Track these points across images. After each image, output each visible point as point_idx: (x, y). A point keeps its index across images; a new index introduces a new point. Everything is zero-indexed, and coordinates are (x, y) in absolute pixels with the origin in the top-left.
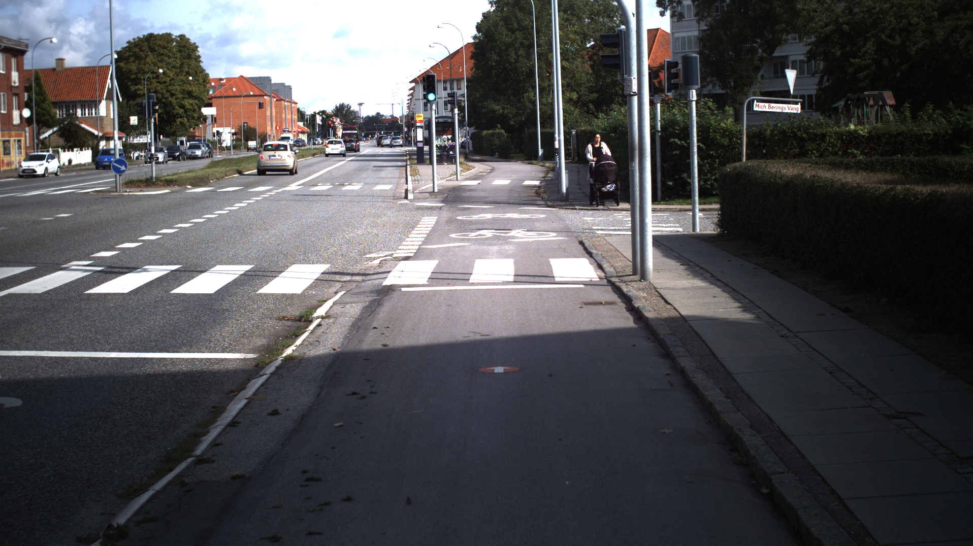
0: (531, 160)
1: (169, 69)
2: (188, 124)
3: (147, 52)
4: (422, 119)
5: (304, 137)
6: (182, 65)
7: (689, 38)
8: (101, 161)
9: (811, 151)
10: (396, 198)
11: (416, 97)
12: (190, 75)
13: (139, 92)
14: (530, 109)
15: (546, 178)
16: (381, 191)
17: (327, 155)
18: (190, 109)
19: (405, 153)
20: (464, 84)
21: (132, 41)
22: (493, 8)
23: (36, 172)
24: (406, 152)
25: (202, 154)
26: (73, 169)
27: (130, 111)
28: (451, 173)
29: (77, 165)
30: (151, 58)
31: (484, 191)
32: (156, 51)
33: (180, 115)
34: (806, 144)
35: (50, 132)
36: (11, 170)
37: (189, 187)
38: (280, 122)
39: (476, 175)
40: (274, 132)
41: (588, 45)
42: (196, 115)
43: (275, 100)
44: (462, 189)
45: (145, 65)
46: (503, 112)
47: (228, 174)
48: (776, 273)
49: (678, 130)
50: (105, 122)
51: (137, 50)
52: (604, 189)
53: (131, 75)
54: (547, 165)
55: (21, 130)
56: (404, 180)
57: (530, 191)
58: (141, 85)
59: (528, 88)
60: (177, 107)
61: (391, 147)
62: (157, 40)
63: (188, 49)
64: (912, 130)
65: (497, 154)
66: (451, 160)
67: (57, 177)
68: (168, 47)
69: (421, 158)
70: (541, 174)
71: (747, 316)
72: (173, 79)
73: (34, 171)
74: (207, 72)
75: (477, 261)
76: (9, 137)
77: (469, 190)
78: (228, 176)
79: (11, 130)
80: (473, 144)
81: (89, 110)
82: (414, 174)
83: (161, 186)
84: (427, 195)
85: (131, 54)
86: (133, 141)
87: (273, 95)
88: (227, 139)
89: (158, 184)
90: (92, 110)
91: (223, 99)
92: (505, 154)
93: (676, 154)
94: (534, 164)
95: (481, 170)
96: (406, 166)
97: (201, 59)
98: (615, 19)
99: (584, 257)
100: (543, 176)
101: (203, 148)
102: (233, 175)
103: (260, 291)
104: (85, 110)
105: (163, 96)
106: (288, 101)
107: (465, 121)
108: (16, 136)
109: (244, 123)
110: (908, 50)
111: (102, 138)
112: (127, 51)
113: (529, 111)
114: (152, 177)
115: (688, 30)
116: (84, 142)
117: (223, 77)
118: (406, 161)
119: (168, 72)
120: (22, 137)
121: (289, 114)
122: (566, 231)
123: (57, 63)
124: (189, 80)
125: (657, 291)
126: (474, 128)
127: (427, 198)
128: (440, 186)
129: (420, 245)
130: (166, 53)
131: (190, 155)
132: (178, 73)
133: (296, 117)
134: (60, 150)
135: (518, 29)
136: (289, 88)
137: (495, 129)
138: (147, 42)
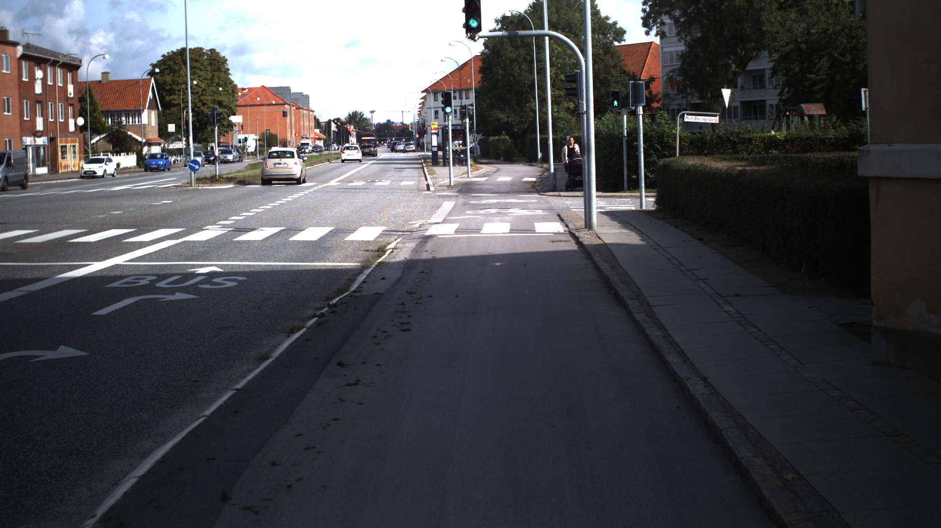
0: (533, 162)
1: (202, 81)
3: (181, 65)
4: (436, 126)
5: (320, 143)
6: (213, 77)
7: (677, 52)
8: (146, 165)
9: (741, 151)
10: (419, 190)
11: (427, 105)
12: (220, 86)
13: (173, 102)
14: (532, 118)
15: (541, 175)
17: (343, 161)
19: (419, 158)
20: (472, 95)
21: (166, 54)
22: (499, 27)
23: (96, 173)
24: (420, 156)
25: (234, 159)
26: (121, 171)
27: (166, 119)
28: (463, 172)
29: (124, 168)
30: (184, 71)
31: (490, 185)
34: (737, 146)
35: (97, 138)
36: (68, 172)
38: (298, 129)
39: (484, 174)
40: (294, 138)
42: (225, 123)
43: (294, 108)
44: (473, 183)
45: (179, 77)
46: (507, 120)
48: (676, 227)
50: (147, 129)
51: (172, 63)
53: (167, 86)
54: (543, 165)
55: (76, 137)
56: (423, 178)
57: (528, 185)
58: (175, 95)
61: (404, 152)
63: (218, 62)
64: (818, 135)
65: (502, 157)
67: (113, 178)
68: (200, 60)
69: (435, 161)
70: (537, 172)
71: (642, 243)
72: (204, 90)
73: (95, 173)
74: (235, 83)
75: (485, 224)
76: (66, 143)
77: (478, 185)
79: (68, 137)
80: (480, 149)
81: (132, 119)
82: (432, 173)
83: (223, 182)
84: (446, 188)
85: (166, 67)
86: (171, 146)
87: (292, 103)
88: (251, 145)
89: (221, 181)
90: (135, 119)
91: (248, 108)
92: (509, 159)
94: (534, 166)
95: (488, 170)
96: (423, 168)
97: (230, 72)
98: (609, 35)
99: (558, 221)
100: (539, 174)
101: (234, 153)
103: (346, 239)
104: (129, 119)
106: (306, 110)
107: (473, 127)
108: (72, 142)
109: (267, 130)
110: (856, 66)
111: (145, 144)
112: (162, 64)
114: (216, 175)
115: (675, 45)
116: (130, 148)
117: (246, 88)
118: (421, 164)
119: (200, 83)
120: (77, 143)
121: (307, 121)
123: (102, 76)
124: (219, 91)
125: (597, 235)
126: (481, 135)
127: (446, 190)
128: (456, 182)
129: (445, 217)
130: (198, 66)
131: (223, 160)
132: (209, 84)
133: (313, 125)
134: (109, 154)
135: (520, 46)
136: (307, 97)
137: (500, 136)
138: (181, 55)
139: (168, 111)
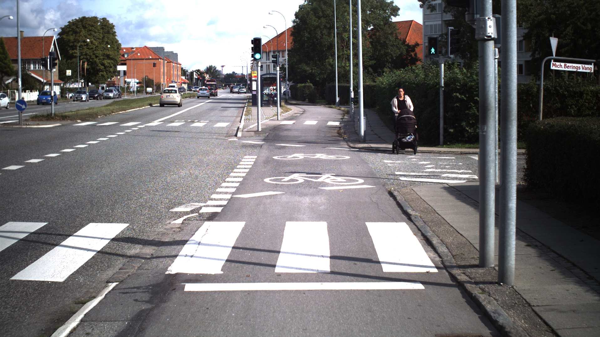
0: (331, 104)
1: (95, 40)
2: (106, 76)
3: (81, 29)
5: (185, 86)
6: (103, 37)
7: (435, 25)
8: (42, 100)
10: (228, 135)
12: (109, 44)
13: (73, 55)
14: (330, 70)
15: (344, 120)
16: (219, 128)
18: (108, 66)
19: (246, 98)
20: (286, 53)
21: (72, 21)
22: (306, 3)
25: (114, 96)
27: (68, 66)
28: (274, 114)
29: (27, 102)
30: (83, 32)
31: (297, 131)
32: (87, 28)
33: (102, 70)
35: (12, 79)
37: (79, 121)
38: (169, 77)
39: (292, 116)
40: (166, 82)
41: (369, 29)
43: (166, 62)
44: (280, 128)
45: (79, 37)
46: (311, 72)
47: (114, 111)
49: (458, 86)
51: (74, 27)
52: (403, 139)
53: (70, 43)
54: (343, 109)
56: (239, 119)
57: (334, 132)
59: (329, 56)
60: (100, 65)
61: (239, 93)
62: (87, 21)
63: (108, 27)
65: (307, 100)
66: (275, 104)
67: (7, 110)
68: (95, 25)
69: (254, 102)
70: (339, 116)
72: (97, 47)
74: (120, 42)
75: (288, 224)
77: (286, 130)
78: (115, 113)
80: (291, 92)
81: (38, 65)
82: (248, 114)
84: (253, 133)
85: (70, 29)
86: (70, 86)
87: (165, 59)
88: (134, 86)
91: (132, 61)
92: (312, 100)
93: (457, 106)
94: (333, 108)
95: (296, 112)
96: (244, 108)
97: (116, 34)
98: (387, 11)
99: (403, 219)
100: (341, 117)
101: (115, 92)
102: (119, 112)
103: (16, 276)
104: (36, 65)
105: (90, 57)
106: (175, 63)
107: (286, 77)
109: (146, 76)
111: (46, 84)
112: (68, 27)
113: (329, 71)
115: (434, 20)
116: (33, 86)
117: (134, 47)
118: (245, 103)
121: (175, 71)
122: (371, 176)
124: (108, 47)
125: (538, 315)
126: (292, 82)
127: (252, 136)
128: (264, 125)
129: (233, 194)
130: (93, 29)
132: (101, 43)
133: (180, 73)
134: (16, 91)
135: (323, 17)
136: (176, 55)
137: (306, 83)
138: (81, 22)
139: (69, 61)
